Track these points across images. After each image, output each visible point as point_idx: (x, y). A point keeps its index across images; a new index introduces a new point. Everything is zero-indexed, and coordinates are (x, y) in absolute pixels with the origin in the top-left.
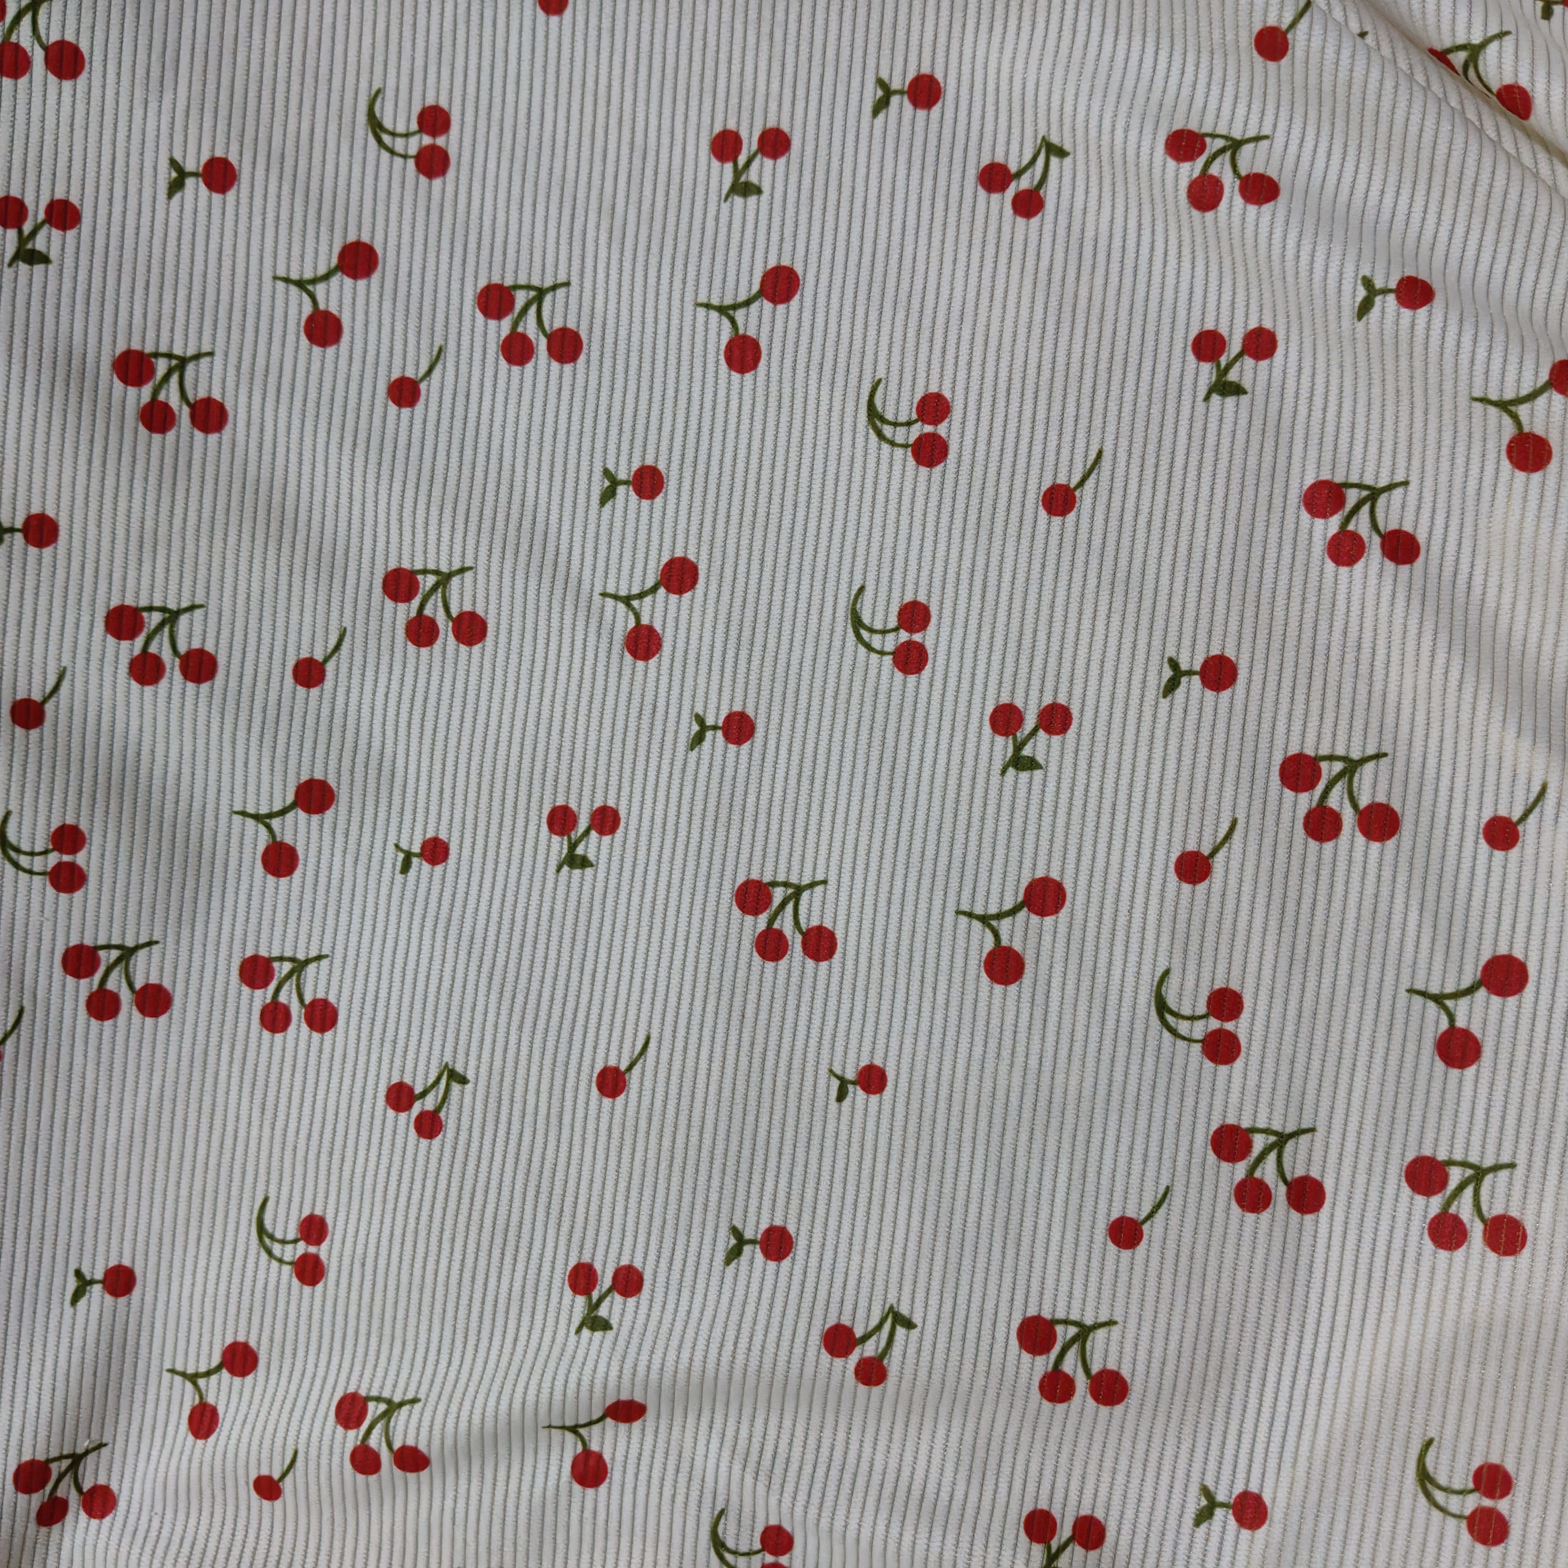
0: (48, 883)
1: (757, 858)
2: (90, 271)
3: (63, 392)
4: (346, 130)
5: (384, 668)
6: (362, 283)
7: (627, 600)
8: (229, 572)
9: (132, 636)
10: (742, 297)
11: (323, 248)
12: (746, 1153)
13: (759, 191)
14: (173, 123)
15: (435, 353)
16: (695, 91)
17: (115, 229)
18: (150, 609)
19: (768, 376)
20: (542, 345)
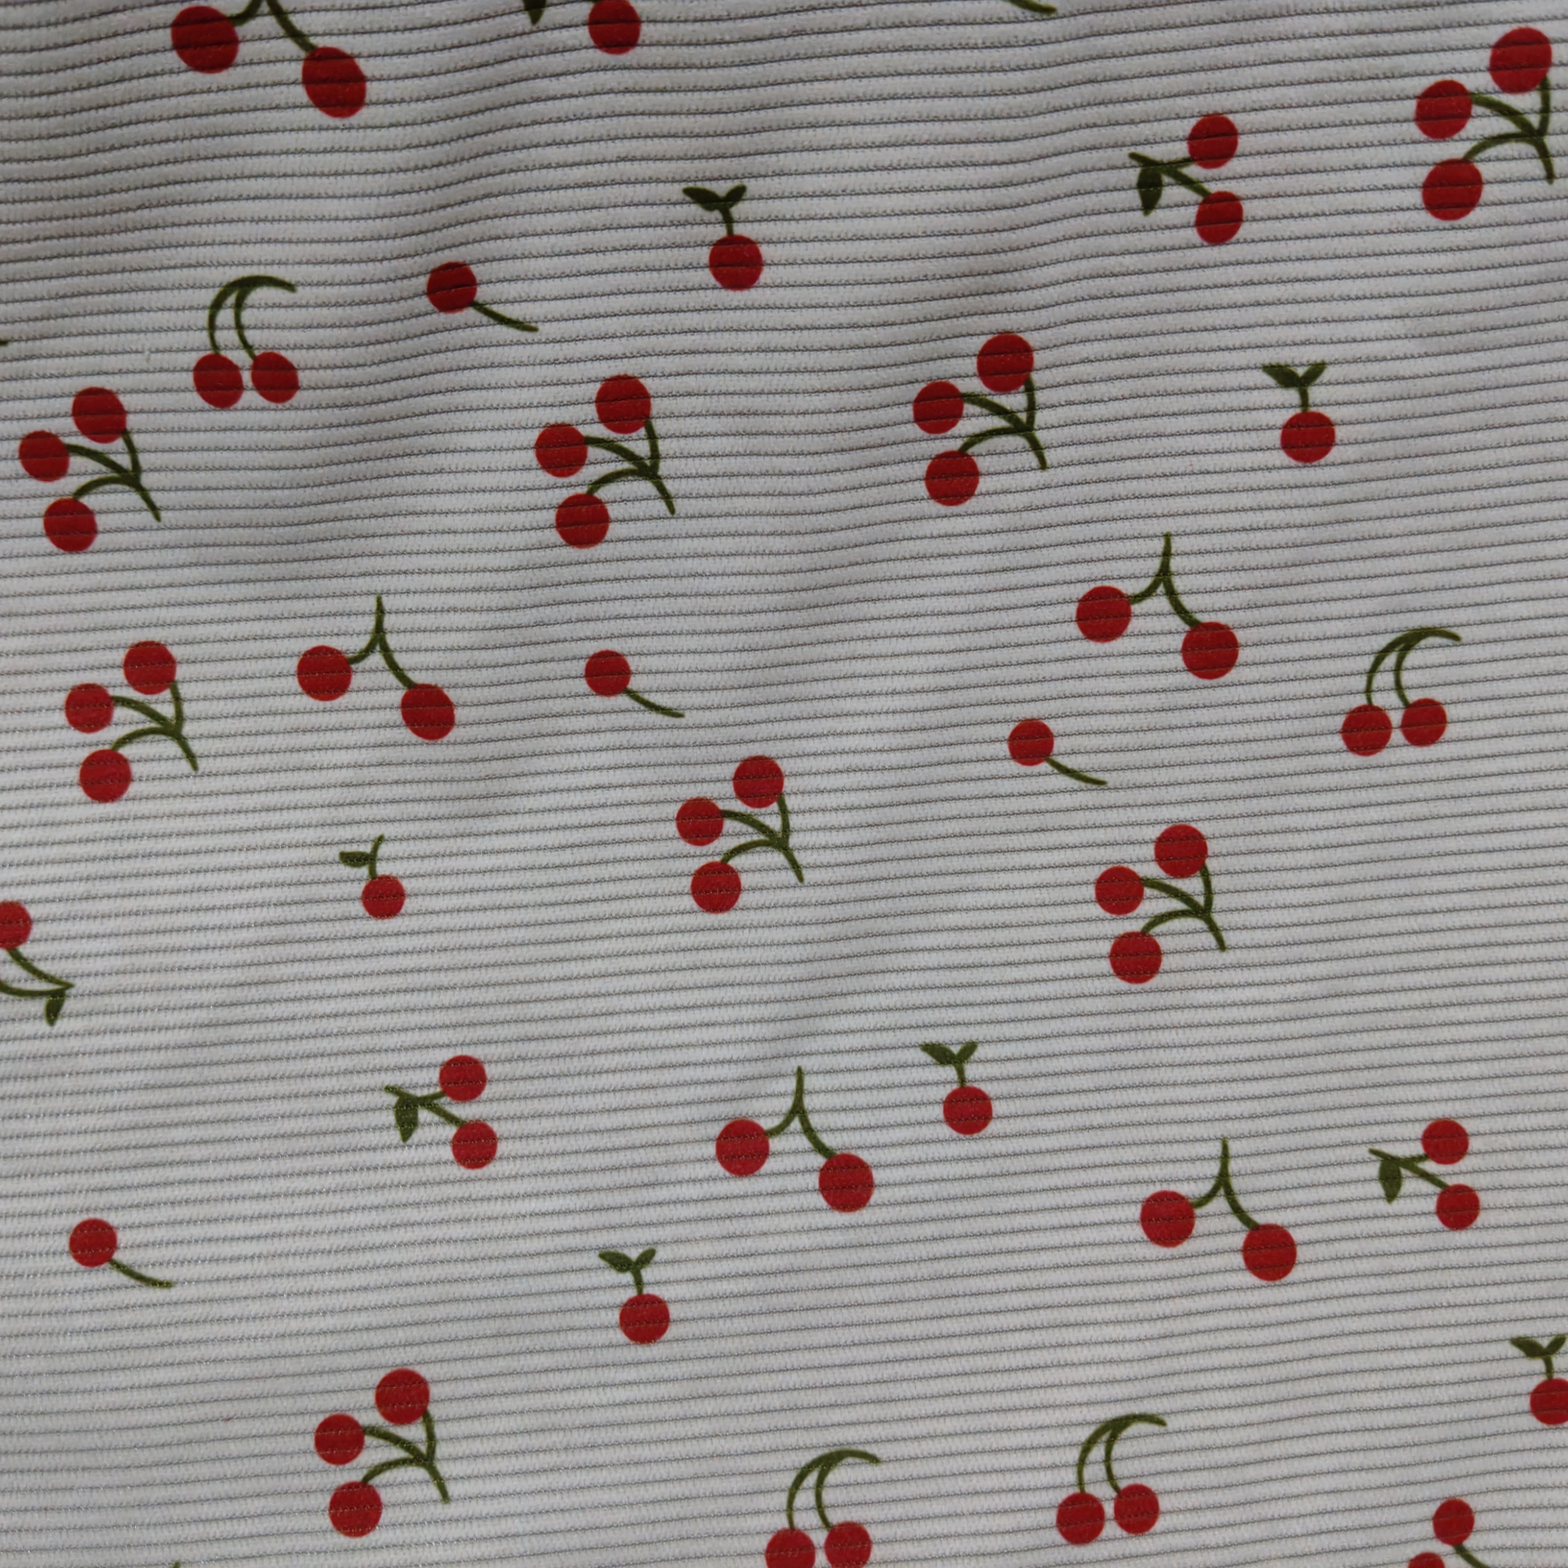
0: (202, 354)
1: (462, 1389)
2: (1141, 272)
3: (952, 271)
4: (1395, 602)
5: (637, 775)
6: (1178, 661)
7: (798, 1110)
8: (729, 544)
9: (605, 418)
10: (1245, 1202)
11: (1220, 600)
12: (36, 1461)
13: (1391, 1196)
14: (1377, 360)
15: (1094, 775)
16: (1515, 1084)
17: (1208, 297)
18: (652, 437)
19: (1145, 1261)
20: (1131, 924)
